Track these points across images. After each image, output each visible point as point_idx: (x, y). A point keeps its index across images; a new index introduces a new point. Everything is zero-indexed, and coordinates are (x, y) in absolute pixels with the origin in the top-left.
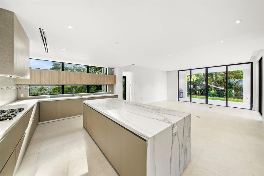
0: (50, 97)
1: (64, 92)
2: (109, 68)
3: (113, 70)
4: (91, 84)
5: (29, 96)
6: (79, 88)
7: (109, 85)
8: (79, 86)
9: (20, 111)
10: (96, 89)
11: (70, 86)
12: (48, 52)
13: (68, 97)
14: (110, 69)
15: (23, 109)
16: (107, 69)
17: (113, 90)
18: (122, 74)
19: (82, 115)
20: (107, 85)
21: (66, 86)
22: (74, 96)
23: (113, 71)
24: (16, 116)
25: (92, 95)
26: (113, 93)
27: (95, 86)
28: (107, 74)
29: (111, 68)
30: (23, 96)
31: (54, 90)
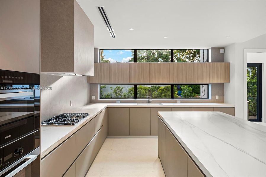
0: (120, 101)
1: (138, 95)
2: (213, 49)
3: (222, 51)
4: (177, 82)
5: (100, 98)
6: (163, 90)
7: (213, 84)
8: (162, 87)
9: (84, 117)
10: (192, 93)
11: (150, 86)
12: (115, 37)
13: (142, 103)
14: (216, 50)
15: (88, 115)
16: (210, 51)
17: (222, 95)
18: (244, 58)
19: (157, 137)
20: (211, 83)
21: (145, 86)
22: (150, 102)
23: (223, 54)
24: (79, 121)
25: (179, 103)
26: (222, 101)
27: (190, 85)
28: (210, 61)
29: (218, 49)
30: (94, 99)
31: (130, 91)
